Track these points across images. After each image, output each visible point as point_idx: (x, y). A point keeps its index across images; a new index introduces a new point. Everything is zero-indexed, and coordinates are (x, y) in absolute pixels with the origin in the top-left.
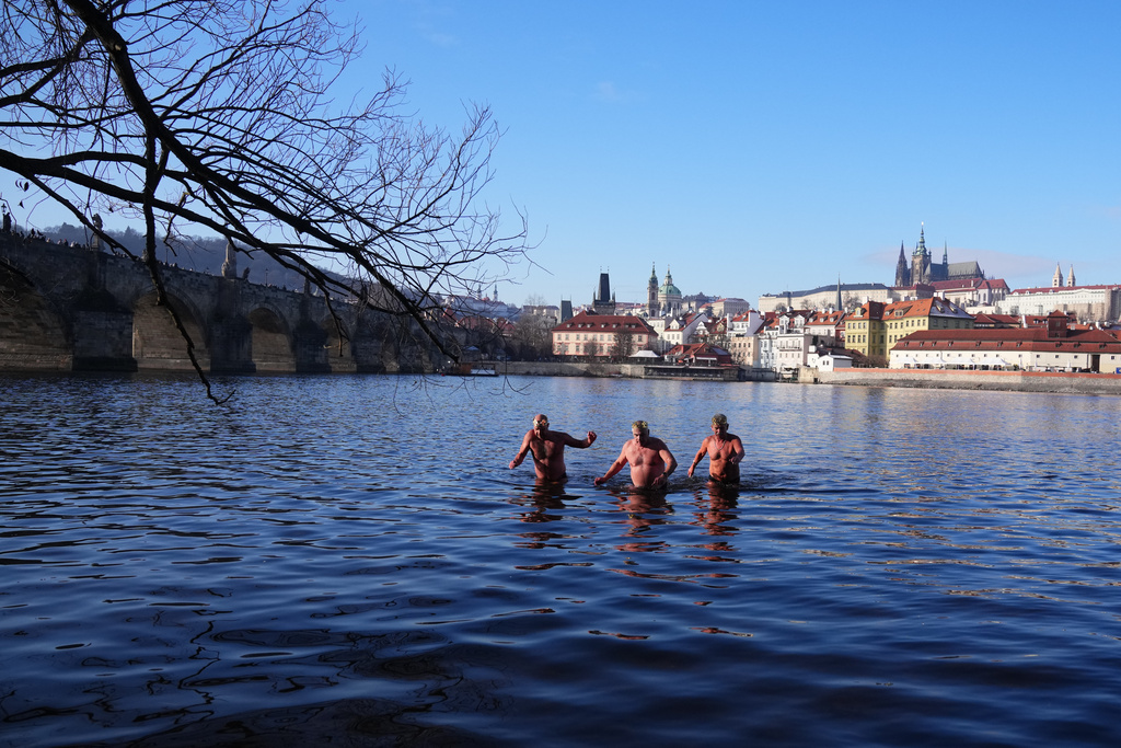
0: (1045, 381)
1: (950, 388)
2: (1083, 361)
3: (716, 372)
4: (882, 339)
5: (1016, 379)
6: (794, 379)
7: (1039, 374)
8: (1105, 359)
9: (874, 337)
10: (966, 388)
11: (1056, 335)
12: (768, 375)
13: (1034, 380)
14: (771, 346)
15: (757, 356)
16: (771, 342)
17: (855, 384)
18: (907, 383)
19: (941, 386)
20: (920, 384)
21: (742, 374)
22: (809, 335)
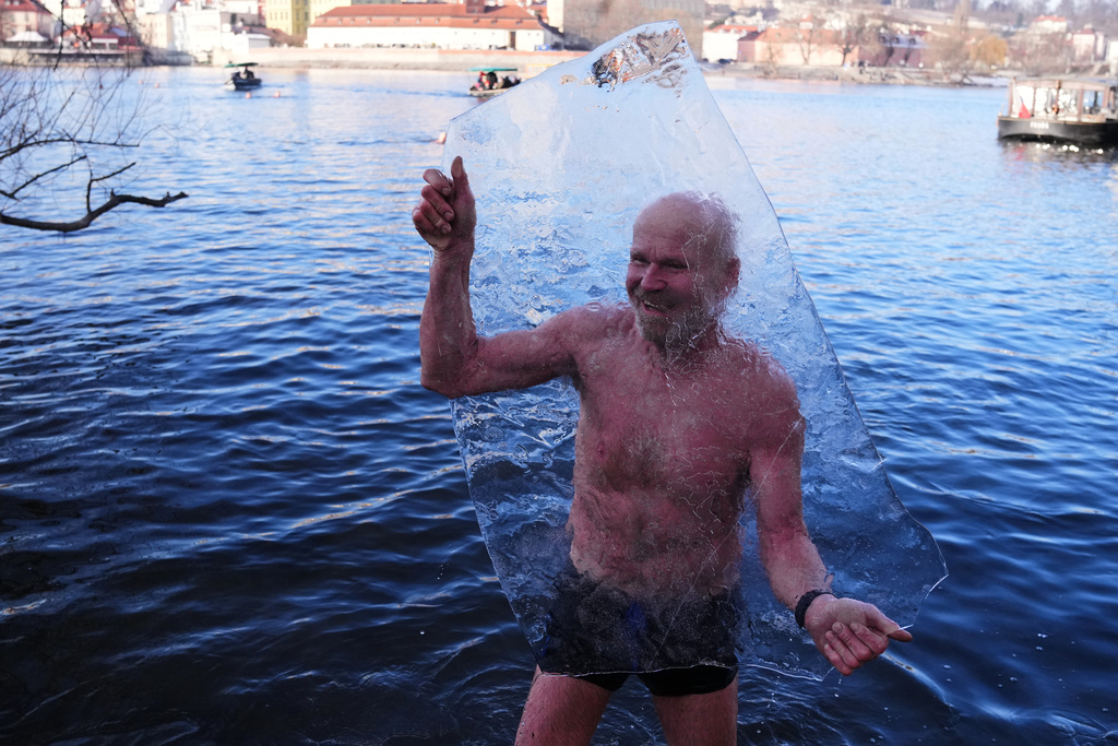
0: (461, 59)
1: (367, 68)
2: (502, 37)
3: (116, 56)
4: (307, 16)
5: (432, 57)
6: (209, 63)
7: (455, 52)
8: (521, 34)
9: (298, 14)
10: (382, 68)
11: (473, 11)
12: (184, 59)
13: (452, 59)
14: (185, 25)
15: (171, 37)
16: (185, 21)
17: (270, 66)
18: (324, 64)
19: (357, 66)
20: (337, 65)
21: (149, 59)
22: (226, 13)
